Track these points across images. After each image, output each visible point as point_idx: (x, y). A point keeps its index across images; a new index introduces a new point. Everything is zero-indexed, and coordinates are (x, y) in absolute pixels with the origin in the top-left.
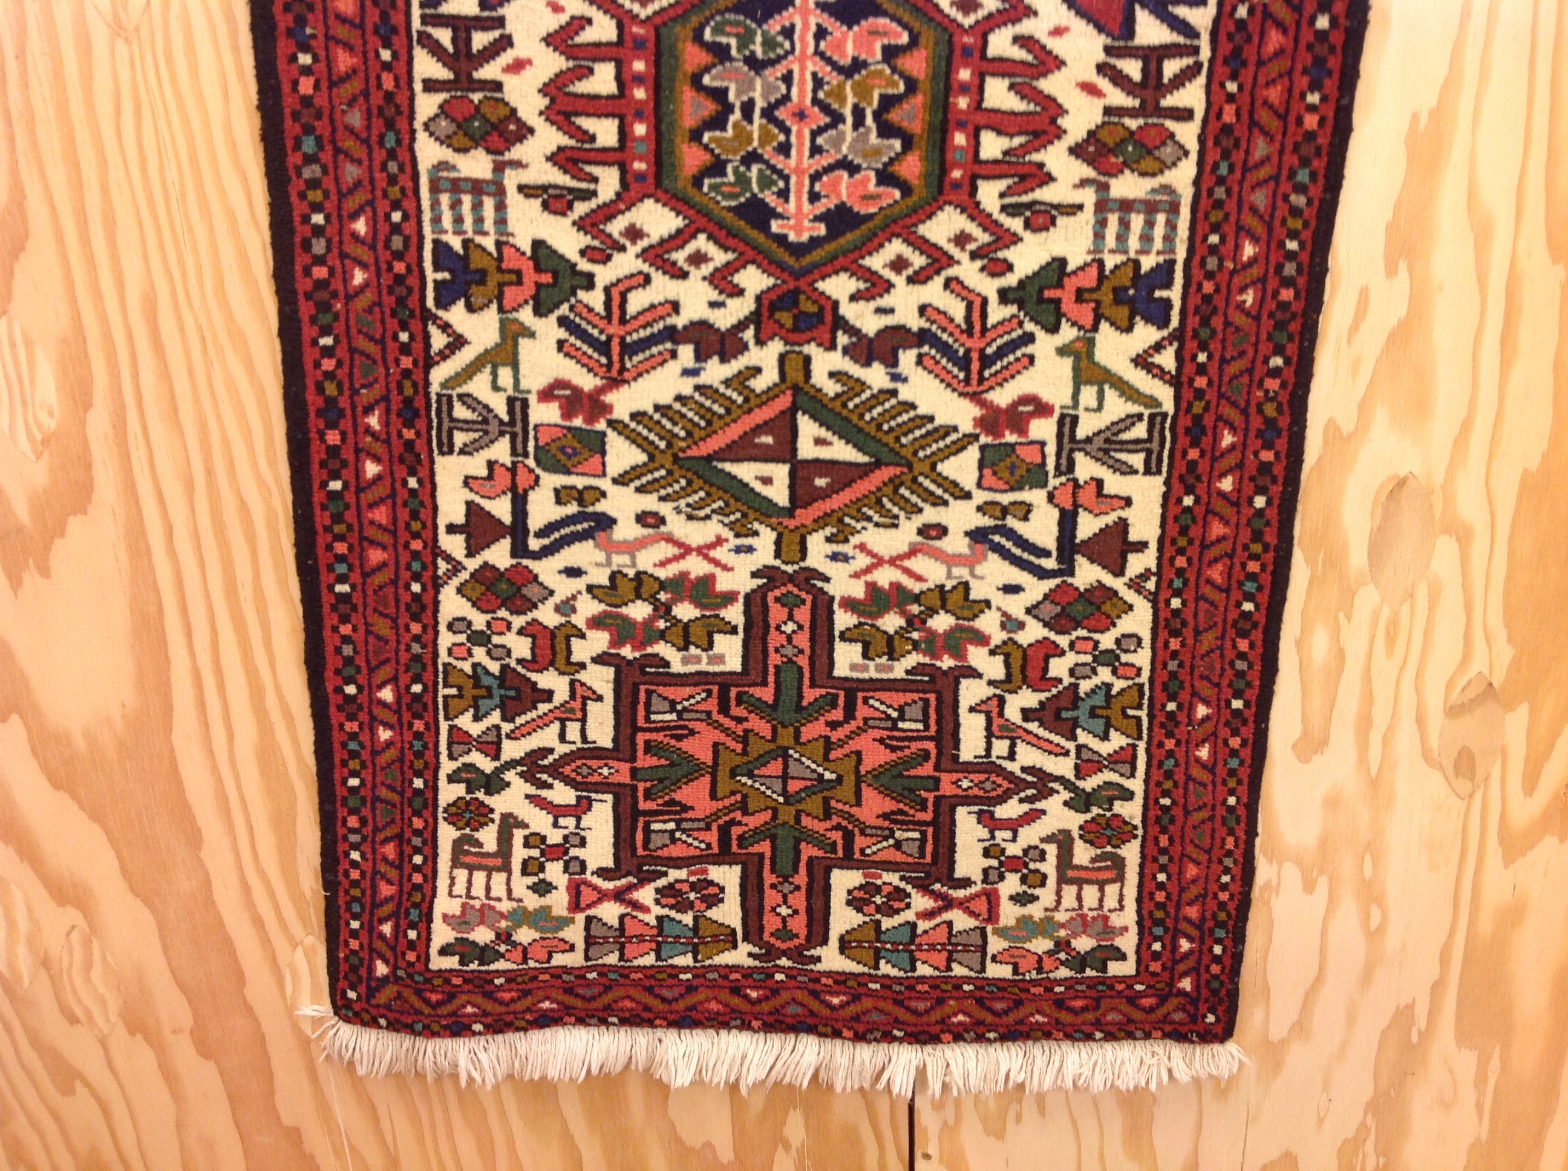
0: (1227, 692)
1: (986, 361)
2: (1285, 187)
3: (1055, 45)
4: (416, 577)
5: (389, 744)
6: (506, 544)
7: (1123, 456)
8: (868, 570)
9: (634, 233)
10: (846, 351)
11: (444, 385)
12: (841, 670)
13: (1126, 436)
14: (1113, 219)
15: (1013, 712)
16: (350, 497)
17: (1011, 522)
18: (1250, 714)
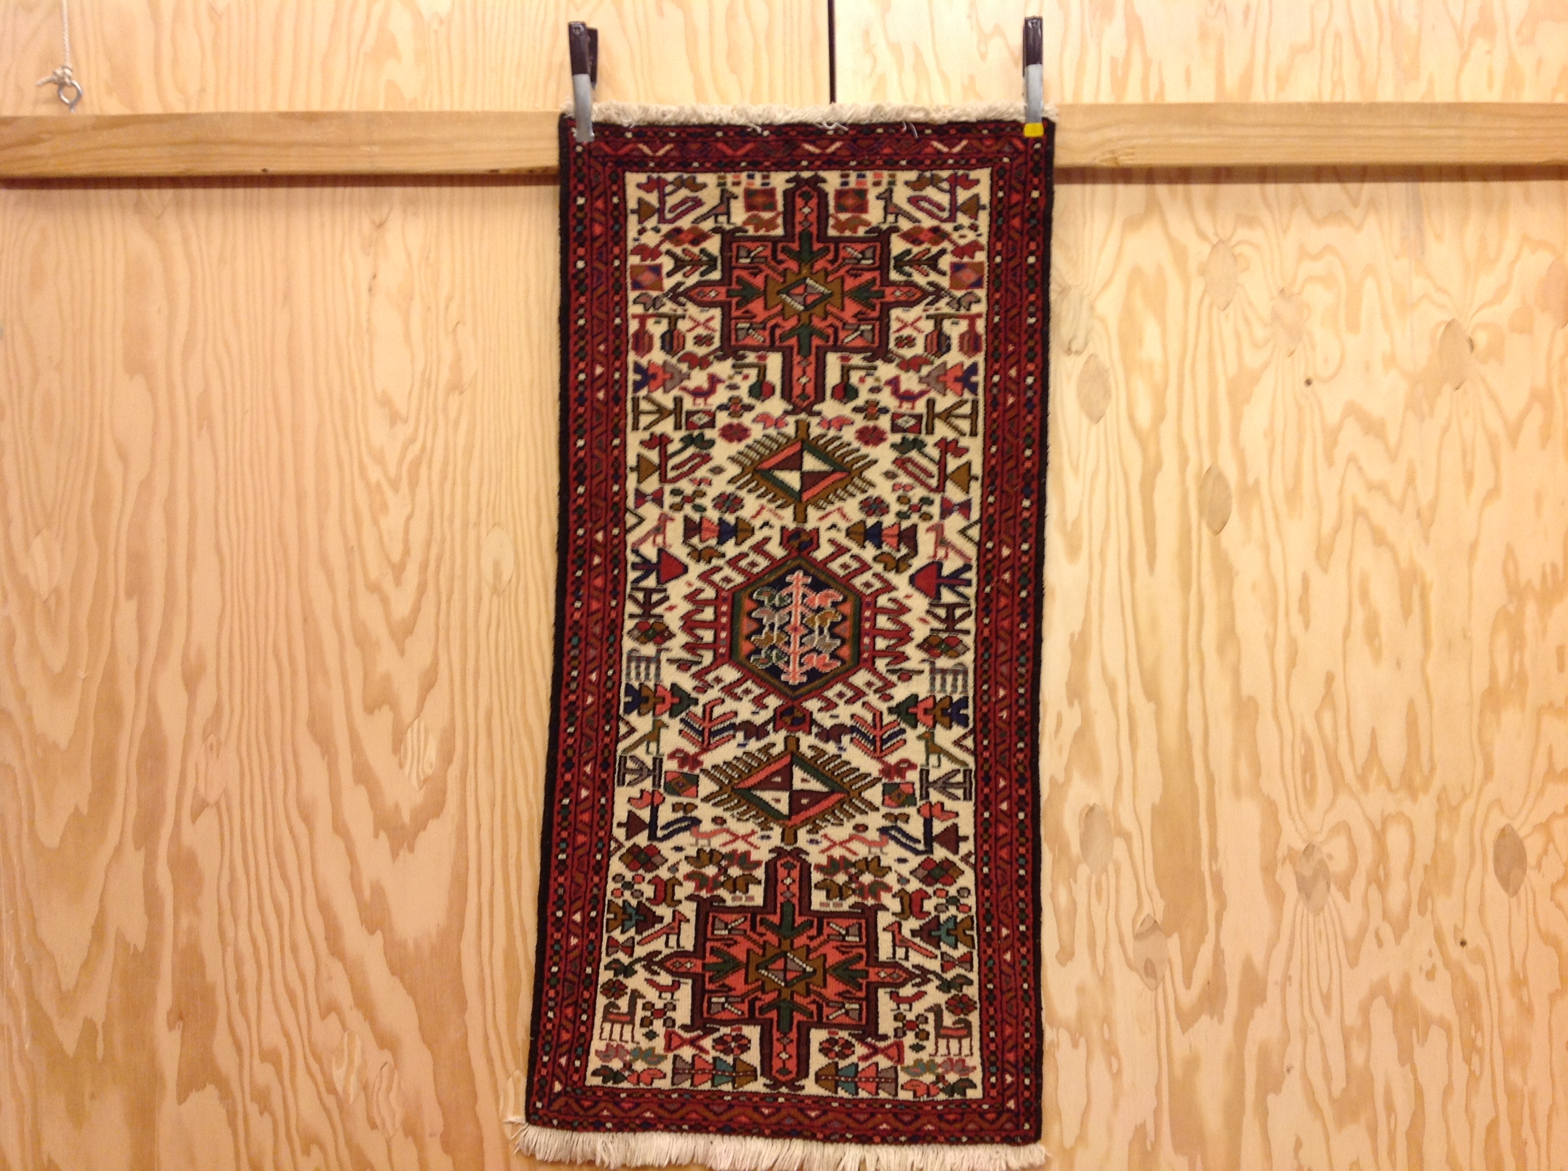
0: (1017, 921)
1: (884, 742)
2: (1015, 664)
3: (908, 603)
4: (600, 851)
5: (576, 947)
6: (645, 834)
7: (952, 791)
8: (829, 849)
9: (718, 680)
10: (816, 735)
11: (624, 751)
12: (815, 906)
13: (953, 780)
14: (938, 678)
15: (906, 932)
16: (572, 808)
17: (900, 824)
18: (1029, 934)
